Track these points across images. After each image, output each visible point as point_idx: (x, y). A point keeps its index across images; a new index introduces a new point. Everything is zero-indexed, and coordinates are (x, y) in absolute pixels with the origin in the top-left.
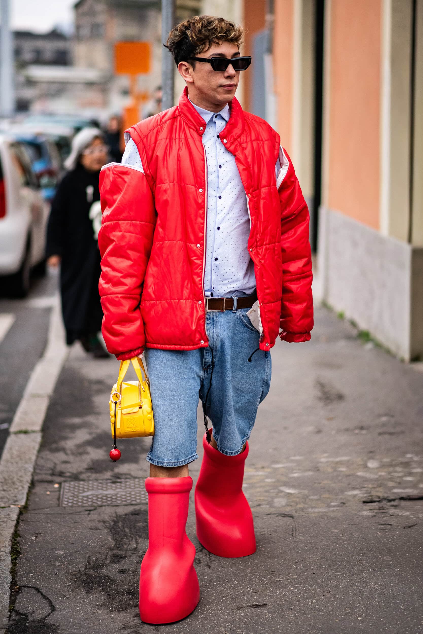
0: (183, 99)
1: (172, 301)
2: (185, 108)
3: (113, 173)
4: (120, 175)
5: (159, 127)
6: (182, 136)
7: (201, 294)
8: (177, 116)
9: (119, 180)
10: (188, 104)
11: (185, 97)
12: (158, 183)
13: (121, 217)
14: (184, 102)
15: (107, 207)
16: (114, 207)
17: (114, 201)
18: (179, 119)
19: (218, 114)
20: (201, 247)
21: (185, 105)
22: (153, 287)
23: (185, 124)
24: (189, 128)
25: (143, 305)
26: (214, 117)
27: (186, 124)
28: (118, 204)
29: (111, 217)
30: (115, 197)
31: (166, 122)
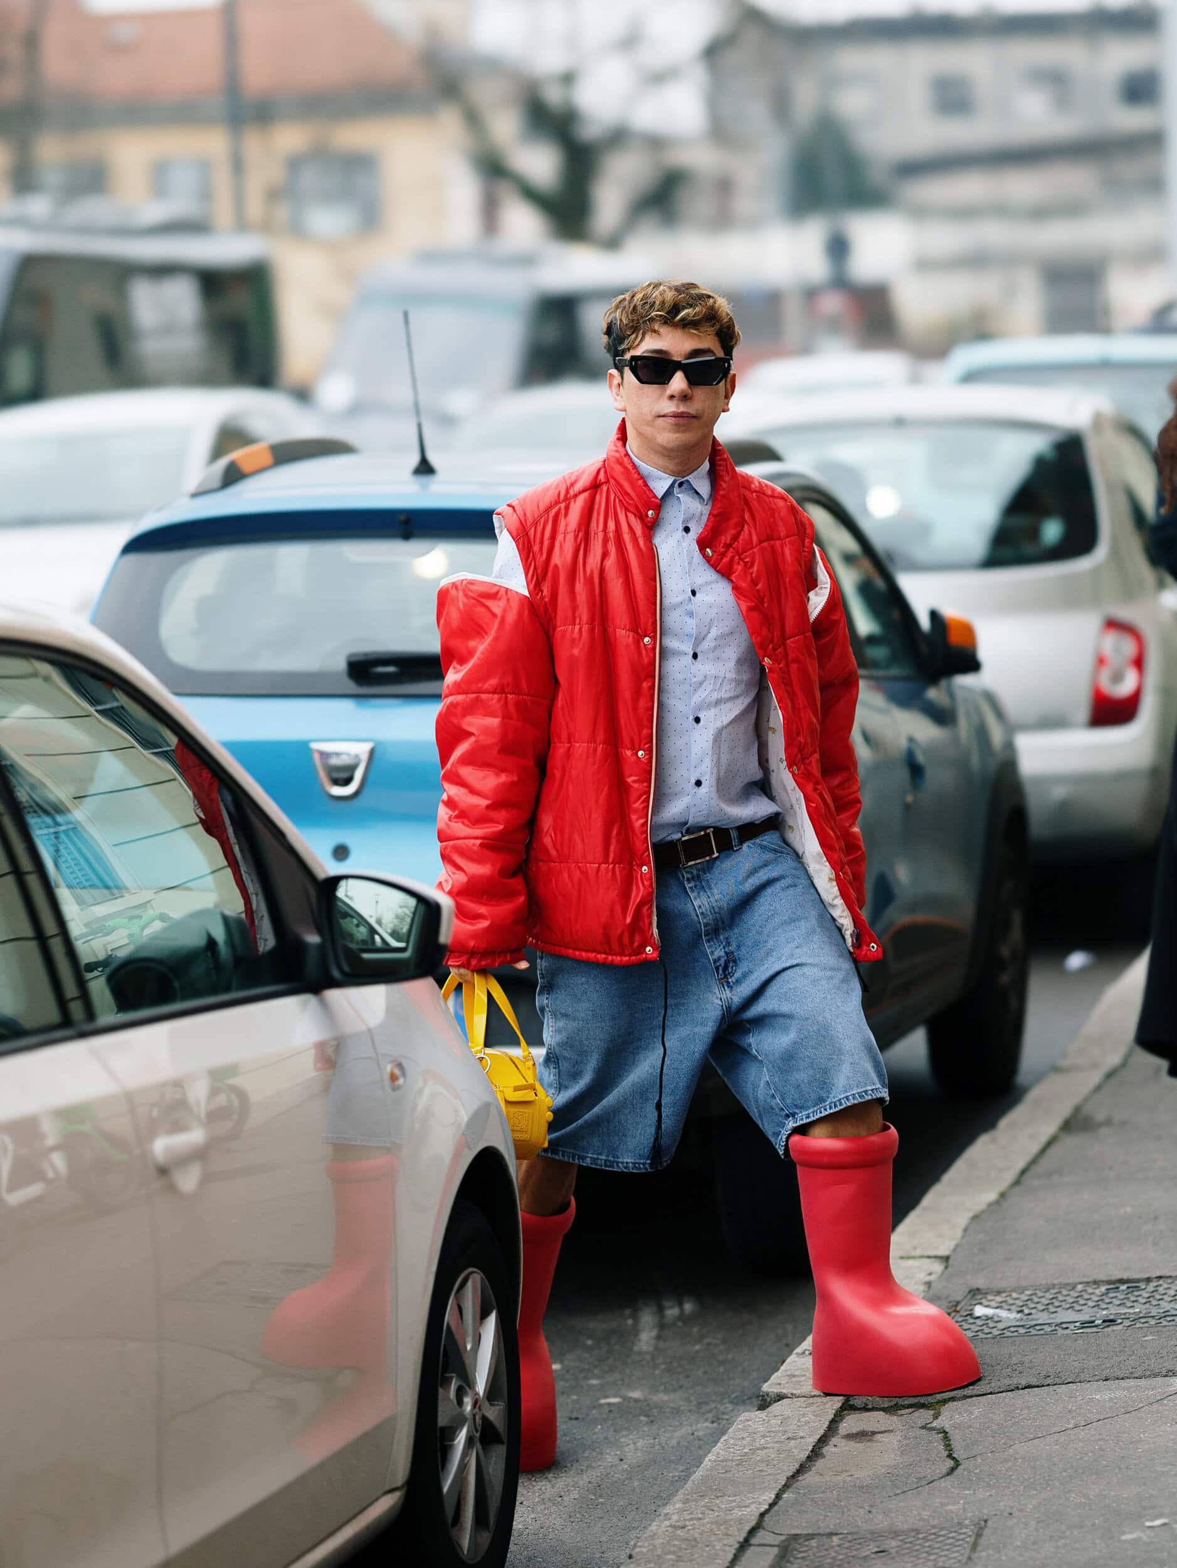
0: (615, 448)
1: (588, 865)
2: (618, 469)
3: (466, 596)
4: (483, 600)
5: (563, 505)
6: (611, 525)
7: (645, 852)
8: (603, 483)
9: (480, 609)
10: (626, 460)
11: (620, 444)
12: (559, 623)
13: (486, 686)
14: (617, 455)
15: (455, 664)
16: (471, 664)
17: (471, 653)
18: (605, 488)
19: (685, 479)
20: (647, 757)
21: (619, 462)
22: (553, 835)
23: (617, 500)
24: (627, 510)
25: (534, 869)
26: (676, 485)
27: (620, 500)
28: (478, 658)
29: (463, 686)
30: (472, 644)
31: (576, 496)
